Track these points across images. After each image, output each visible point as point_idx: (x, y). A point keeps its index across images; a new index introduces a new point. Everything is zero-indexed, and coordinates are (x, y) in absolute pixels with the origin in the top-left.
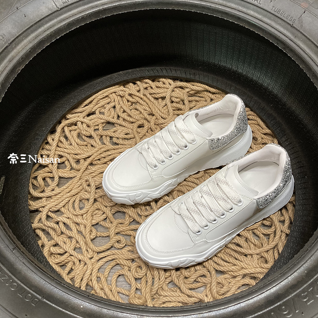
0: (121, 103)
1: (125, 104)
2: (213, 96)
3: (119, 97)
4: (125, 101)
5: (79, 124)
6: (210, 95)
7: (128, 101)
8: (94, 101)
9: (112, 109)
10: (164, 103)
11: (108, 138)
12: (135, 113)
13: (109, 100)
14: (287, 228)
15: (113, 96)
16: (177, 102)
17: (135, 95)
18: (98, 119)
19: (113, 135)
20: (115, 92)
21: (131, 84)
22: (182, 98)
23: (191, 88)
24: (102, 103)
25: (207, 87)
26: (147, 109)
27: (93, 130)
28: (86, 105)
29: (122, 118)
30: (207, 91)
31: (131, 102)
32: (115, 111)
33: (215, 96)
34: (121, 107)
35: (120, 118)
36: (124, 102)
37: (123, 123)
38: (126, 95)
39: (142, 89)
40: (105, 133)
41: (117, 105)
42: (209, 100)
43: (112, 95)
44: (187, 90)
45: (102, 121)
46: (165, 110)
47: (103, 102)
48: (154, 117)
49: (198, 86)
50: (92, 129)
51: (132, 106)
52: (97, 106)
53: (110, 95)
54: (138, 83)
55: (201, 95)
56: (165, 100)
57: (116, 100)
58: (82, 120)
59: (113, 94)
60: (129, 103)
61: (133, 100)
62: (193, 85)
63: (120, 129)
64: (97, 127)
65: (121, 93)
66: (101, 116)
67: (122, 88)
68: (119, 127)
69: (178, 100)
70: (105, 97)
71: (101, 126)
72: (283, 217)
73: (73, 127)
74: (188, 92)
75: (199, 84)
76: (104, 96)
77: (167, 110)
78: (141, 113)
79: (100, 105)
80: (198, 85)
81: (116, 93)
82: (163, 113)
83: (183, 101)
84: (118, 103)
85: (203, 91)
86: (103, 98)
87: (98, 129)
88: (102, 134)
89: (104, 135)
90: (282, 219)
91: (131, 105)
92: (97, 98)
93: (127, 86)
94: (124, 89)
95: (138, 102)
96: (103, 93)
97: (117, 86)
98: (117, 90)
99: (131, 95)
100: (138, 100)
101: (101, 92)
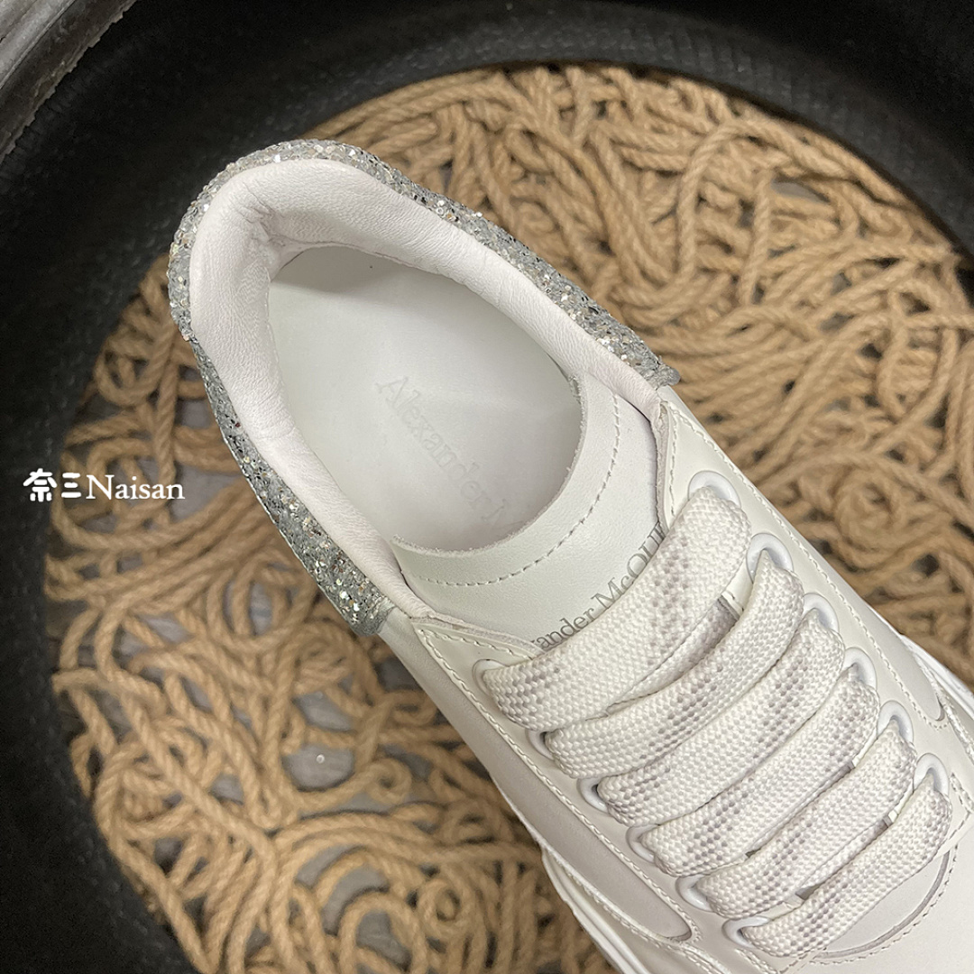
0: (482, 162)
1: (499, 172)
2: (873, 213)
3: (476, 128)
4: (502, 157)
6: (863, 201)
7: (513, 159)
8: (364, 125)
10: (666, 201)
12: (532, 225)
13: (428, 128)
15: (450, 117)
16: (719, 209)
17: (546, 142)
20: (464, 103)
21: (542, 75)
22: (748, 192)
23: (793, 156)
24: (398, 139)
25: (864, 172)
26: (589, 214)
30: (858, 184)
31: (521, 164)
33: (882, 216)
34: (478, 181)
36: (497, 162)
38: (512, 133)
39: (586, 110)
41: (463, 167)
42: (853, 227)
43: (447, 112)
44: (776, 158)
46: (661, 237)
47: (404, 136)
48: (611, 267)
49: (826, 155)
51: (524, 183)
53: (440, 112)
54: (575, 74)
56: (672, 191)
57: (460, 139)
59: (453, 108)
60: (515, 169)
61: (536, 162)
62: (805, 141)
65: (491, 113)
67: (496, 85)
69: (725, 199)
70: (415, 118)
74: (777, 169)
75: (836, 150)
76: (413, 114)
77: (670, 242)
78: (557, 227)
80: (827, 150)
81: (469, 109)
82: (654, 257)
83: (747, 207)
85: (840, 179)
86: (409, 120)
91: (521, 180)
92: (381, 116)
93: (523, 78)
94: (509, 93)
95: (552, 173)
96: (410, 100)
97: (477, 73)
98: (474, 96)
99: (529, 134)
100: (557, 167)
101: (402, 94)
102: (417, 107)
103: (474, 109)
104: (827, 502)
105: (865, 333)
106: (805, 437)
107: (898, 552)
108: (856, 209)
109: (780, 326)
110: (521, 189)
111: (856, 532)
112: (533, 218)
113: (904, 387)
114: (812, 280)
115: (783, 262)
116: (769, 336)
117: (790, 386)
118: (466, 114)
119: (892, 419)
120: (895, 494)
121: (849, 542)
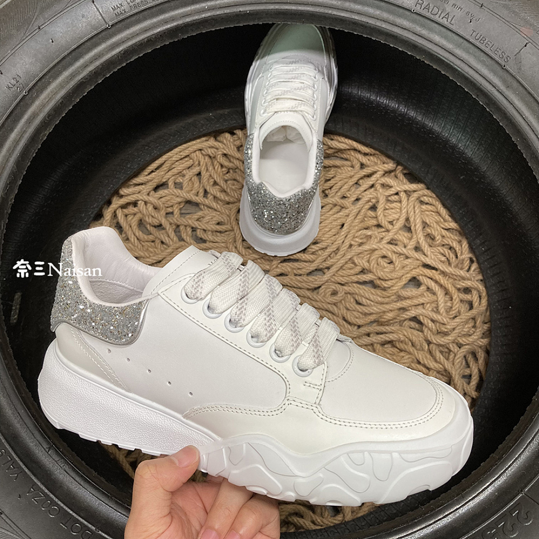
0: (211, 168)
1: (217, 171)
2: (364, 160)
3: (207, 158)
4: (217, 166)
5: (141, 204)
6: (360, 157)
7: (222, 166)
8: (165, 164)
9: (195, 179)
11: (189, 230)
12: (233, 187)
13: (190, 162)
14: (475, 389)
15: (196, 156)
17: (233, 157)
18: (173, 196)
19: (196, 224)
20: (200, 150)
21: (227, 135)
23: (328, 145)
24: (179, 167)
25: (355, 145)
27: (164, 214)
28: (152, 172)
29: (212, 194)
30: (355, 150)
31: (226, 167)
32: (200, 182)
33: (369, 160)
34: (210, 176)
35: (209, 195)
36: (216, 168)
37: (214, 205)
38: (219, 156)
40: (183, 221)
41: (204, 172)
42: (358, 166)
43: (195, 154)
45: (179, 200)
47: (181, 166)
49: (340, 142)
50: (163, 212)
51: (229, 174)
52: (170, 173)
53: (192, 154)
55: (345, 156)
57: (201, 164)
58: (146, 198)
59: (197, 152)
60: (224, 169)
61: (231, 165)
62: (332, 140)
63: (208, 214)
64: (170, 210)
65: (210, 152)
66: (178, 192)
67: (212, 142)
68: (206, 211)
70: (184, 158)
71: (177, 207)
72: (469, 369)
73: (131, 209)
75: (342, 139)
76: (182, 157)
79: (175, 171)
80: (340, 140)
81: (203, 152)
84: (206, 169)
85: (348, 150)
86: (181, 159)
87: (172, 213)
88: (179, 223)
89: (182, 225)
90: (467, 372)
91: (227, 173)
92: (171, 159)
93: (220, 138)
94: (216, 144)
95: (237, 168)
96: (180, 152)
97: (204, 139)
98: (204, 146)
99: (225, 155)
100: (238, 165)
101: (177, 150)
102: (184, 154)
103: (204, 151)
104: (366, 265)
105: (369, 201)
106: (353, 243)
107: (400, 278)
108: (358, 160)
109: (335, 205)
110: (228, 176)
111: (380, 274)
112: (234, 185)
113: (391, 218)
114: (346, 187)
115: (332, 182)
116: (331, 209)
117: (343, 225)
118: (202, 153)
119: (388, 231)
120: (394, 258)
121: (380, 279)
